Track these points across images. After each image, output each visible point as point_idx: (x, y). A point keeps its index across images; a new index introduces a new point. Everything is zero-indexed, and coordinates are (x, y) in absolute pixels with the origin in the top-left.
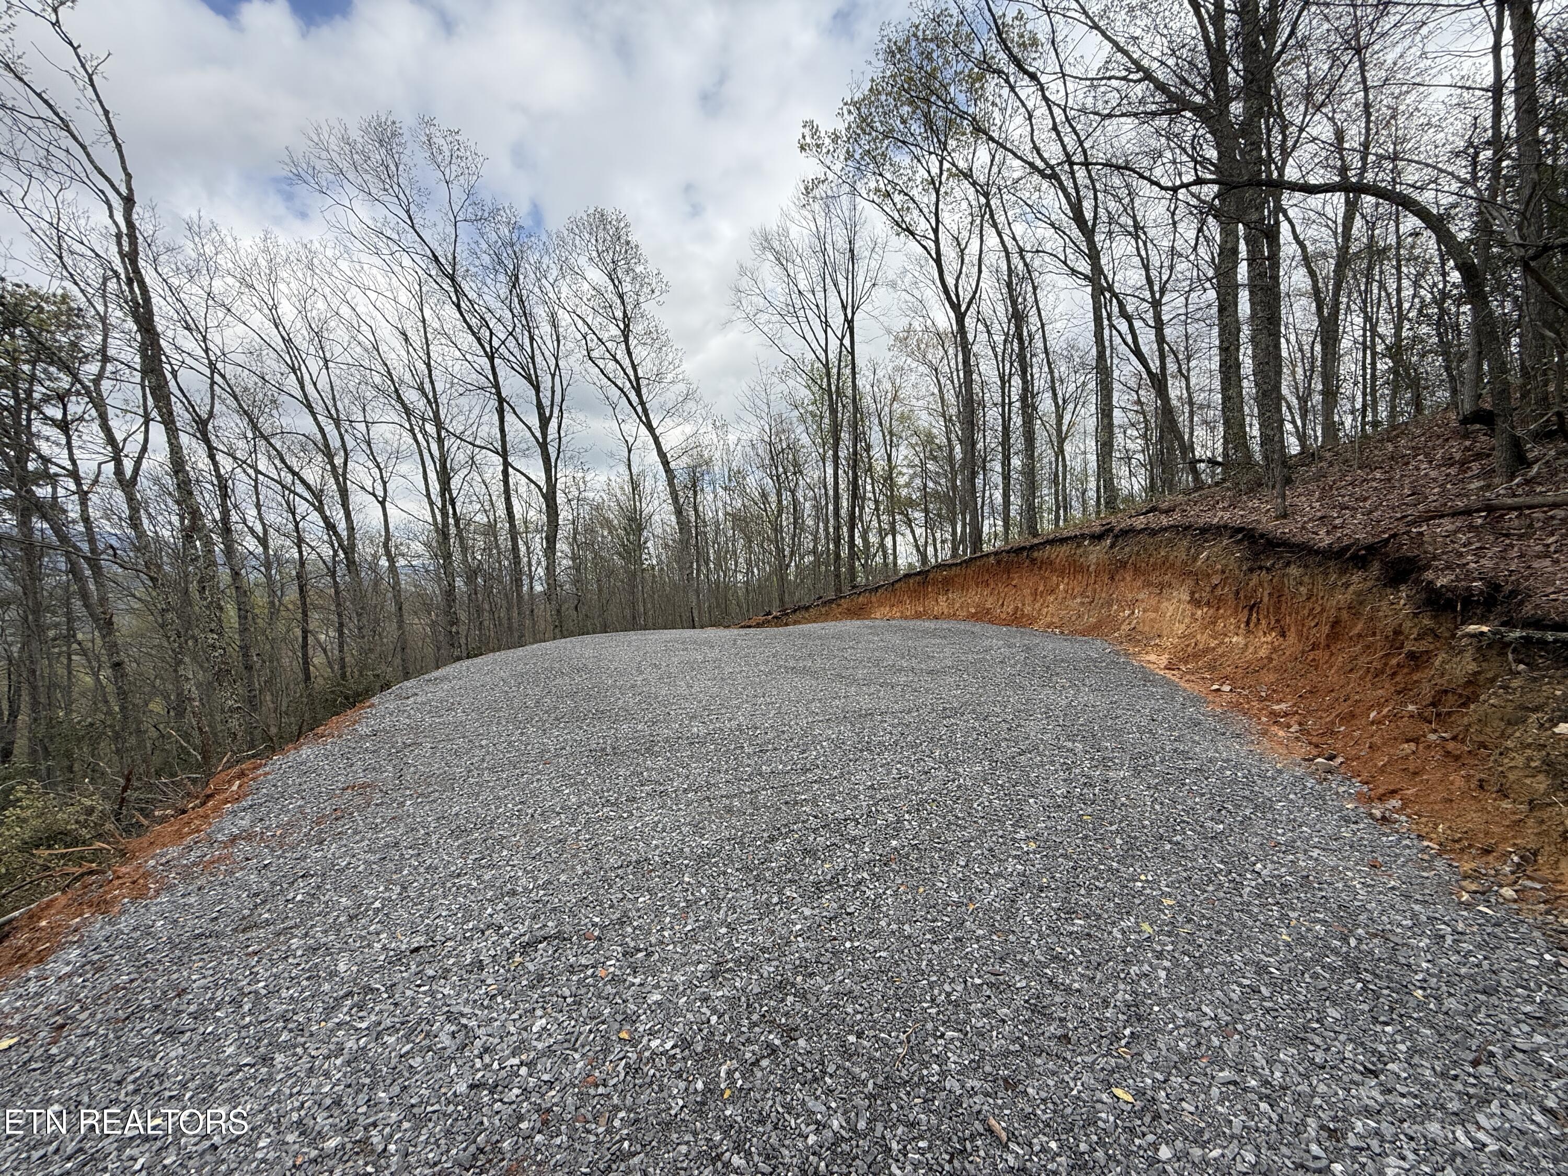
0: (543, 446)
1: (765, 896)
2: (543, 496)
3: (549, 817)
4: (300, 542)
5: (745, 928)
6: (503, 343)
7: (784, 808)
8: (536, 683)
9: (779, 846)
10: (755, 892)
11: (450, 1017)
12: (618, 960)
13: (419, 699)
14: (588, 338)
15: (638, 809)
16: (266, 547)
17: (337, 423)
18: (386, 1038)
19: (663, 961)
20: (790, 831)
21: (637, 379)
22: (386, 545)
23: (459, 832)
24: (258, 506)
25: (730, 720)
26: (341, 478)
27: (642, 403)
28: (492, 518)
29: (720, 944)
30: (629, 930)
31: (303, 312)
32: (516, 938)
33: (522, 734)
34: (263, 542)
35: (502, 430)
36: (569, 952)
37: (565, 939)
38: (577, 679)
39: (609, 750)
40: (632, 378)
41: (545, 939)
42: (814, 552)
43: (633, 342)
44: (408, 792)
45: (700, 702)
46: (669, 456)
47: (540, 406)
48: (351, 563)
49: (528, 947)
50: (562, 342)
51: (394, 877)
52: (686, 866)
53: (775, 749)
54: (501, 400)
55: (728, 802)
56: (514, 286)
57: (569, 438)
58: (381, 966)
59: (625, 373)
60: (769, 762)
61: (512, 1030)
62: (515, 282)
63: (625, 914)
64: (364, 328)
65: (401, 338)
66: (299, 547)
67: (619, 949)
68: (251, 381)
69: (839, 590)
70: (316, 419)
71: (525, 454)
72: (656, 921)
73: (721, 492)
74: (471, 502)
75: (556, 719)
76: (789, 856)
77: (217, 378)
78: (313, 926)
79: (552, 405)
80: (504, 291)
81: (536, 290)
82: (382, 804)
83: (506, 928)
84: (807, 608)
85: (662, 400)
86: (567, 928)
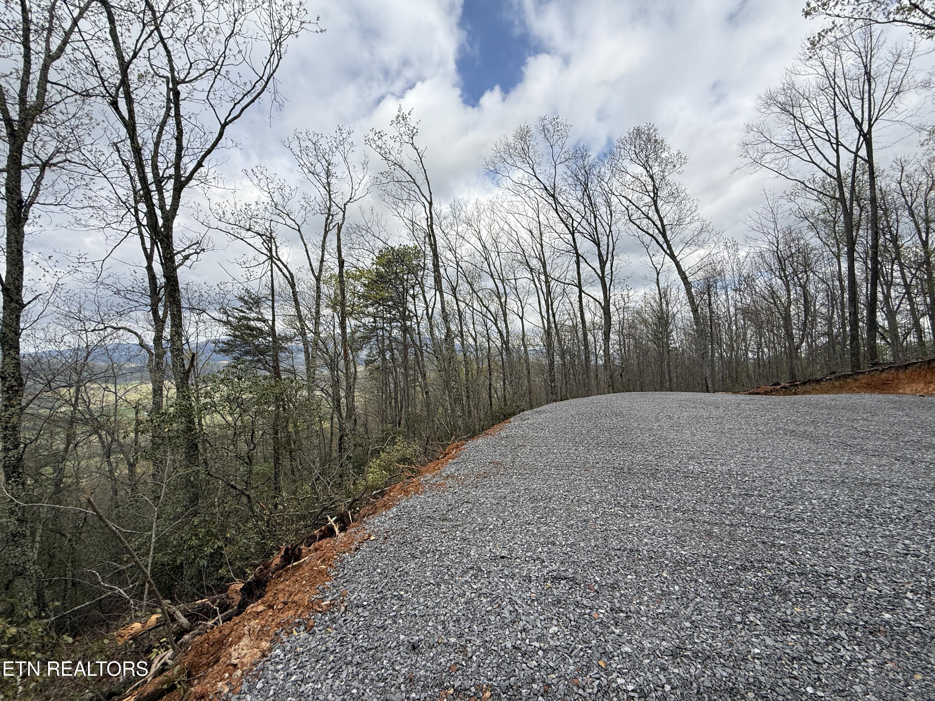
0: (602, 279)
1: (729, 612)
2: (603, 308)
3: (581, 504)
4: (489, 339)
5: (707, 630)
6: (580, 223)
7: (760, 545)
8: (590, 419)
9: (750, 575)
10: (720, 605)
11: (512, 602)
12: (607, 611)
13: (529, 422)
14: (629, 208)
15: (638, 514)
16: (476, 342)
17: (503, 282)
18: (482, 599)
19: (638, 626)
20: (763, 567)
21: (663, 226)
22: (523, 340)
23: (534, 499)
24: (474, 324)
25: (722, 465)
26: (503, 306)
27: (667, 241)
28: (575, 322)
29: (683, 634)
30: (618, 594)
31: (490, 232)
32: (550, 572)
33: (576, 449)
34: (475, 340)
35: (579, 273)
36: (577, 592)
37: (576, 583)
38: (615, 420)
39: (625, 470)
40: (660, 226)
41: (566, 578)
42: (829, 334)
43: (660, 203)
44: (515, 471)
45: (700, 447)
46: (687, 273)
47: (600, 255)
48: (507, 349)
49: (557, 579)
50: (613, 215)
51: (501, 515)
52: (667, 565)
53: (761, 496)
54: (578, 255)
55: (709, 527)
56: (585, 190)
57: (616, 272)
58: (487, 559)
59: (655, 224)
60: (752, 505)
61: (539, 625)
62: (586, 188)
63: (617, 582)
64: (514, 233)
65: (529, 233)
66: (488, 342)
67: (609, 604)
68: (471, 268)
69: (856, 366)
70: (494, 281)
71: (592, 284)
72: (637, 596)
73: (731, 293)
74: (564, 314)
75: (597, 444)
76: (758, 588)
77: (459, 269)
78: (466, 528)
79: (608, 253)
80: (580, 194)
81: (598, 188)
82: (503, 474)
83: (546, 563)
84: (818, 381)
85: (682, 236)
86: (579, 577)
